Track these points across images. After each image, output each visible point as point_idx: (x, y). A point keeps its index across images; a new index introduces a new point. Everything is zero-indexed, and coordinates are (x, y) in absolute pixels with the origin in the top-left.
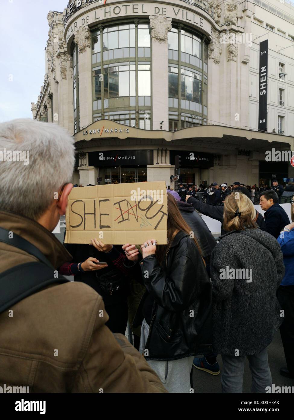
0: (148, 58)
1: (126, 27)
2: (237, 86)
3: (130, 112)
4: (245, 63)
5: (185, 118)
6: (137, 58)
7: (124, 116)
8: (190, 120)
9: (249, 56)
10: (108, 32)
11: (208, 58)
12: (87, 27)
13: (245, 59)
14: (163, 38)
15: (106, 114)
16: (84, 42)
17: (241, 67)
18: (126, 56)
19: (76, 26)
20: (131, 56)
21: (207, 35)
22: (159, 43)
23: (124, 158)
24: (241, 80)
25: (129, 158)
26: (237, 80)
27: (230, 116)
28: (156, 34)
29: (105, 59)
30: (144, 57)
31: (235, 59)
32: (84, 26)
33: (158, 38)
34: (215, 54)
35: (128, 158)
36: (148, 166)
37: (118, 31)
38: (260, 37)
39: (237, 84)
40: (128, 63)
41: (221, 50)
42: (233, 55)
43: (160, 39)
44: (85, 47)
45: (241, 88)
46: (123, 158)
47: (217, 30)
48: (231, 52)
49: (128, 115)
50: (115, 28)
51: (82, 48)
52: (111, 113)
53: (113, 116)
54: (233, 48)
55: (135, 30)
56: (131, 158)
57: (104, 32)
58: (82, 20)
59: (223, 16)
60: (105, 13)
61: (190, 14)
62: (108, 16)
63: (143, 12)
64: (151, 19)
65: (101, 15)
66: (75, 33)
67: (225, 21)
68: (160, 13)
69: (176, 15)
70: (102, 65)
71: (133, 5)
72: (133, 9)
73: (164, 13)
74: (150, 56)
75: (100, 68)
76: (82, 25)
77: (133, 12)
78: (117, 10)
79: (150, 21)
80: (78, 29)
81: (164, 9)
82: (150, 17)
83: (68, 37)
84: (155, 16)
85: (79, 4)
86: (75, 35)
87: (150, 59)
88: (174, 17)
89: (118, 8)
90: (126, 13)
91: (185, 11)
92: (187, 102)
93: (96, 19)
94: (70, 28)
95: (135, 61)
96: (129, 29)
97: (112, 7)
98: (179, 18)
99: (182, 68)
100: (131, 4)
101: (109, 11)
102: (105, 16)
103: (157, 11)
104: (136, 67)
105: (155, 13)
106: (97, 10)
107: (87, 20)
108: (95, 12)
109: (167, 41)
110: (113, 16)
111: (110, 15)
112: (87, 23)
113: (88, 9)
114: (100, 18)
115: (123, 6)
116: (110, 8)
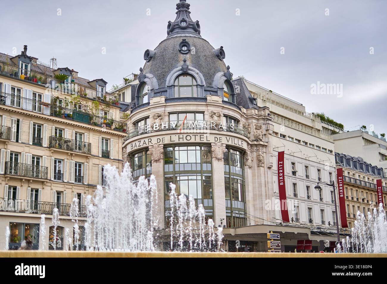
0: (210, 171)
1: (193, 148)
2: (265, 186)
4: (269, 168)
5: (235, 215)
6: (202, 171)
8: (238, 216)
9: (272, 163)
10: (179, 150)
11: (245, 166)
12: (163, 145)
13: (270, 166)
14: (221, 158)
16: (158, 155)
17: (267, 171)
18: (194, 169)
19: (150, 142)
20: (197, 170)
21: (244, 150)
22: (218, 162)
24: (268, 181)
26: (265, 181)
27: (263, 210)
28: (215, 155)
29: (177, 169)
30: (207, 171)
31: (263, 165)
33: (218, 158)
34: (249, 162)
37: (187, 150)
38: (278, 147)
39: (265, 184)
40: (195, 174)
41: (253, 158)
42: (262, 163)
43: (219, 159)
44: (159, 159)
45: (268, 188)
47: (249, 144)
48: (260, 161)
50: (185, 148)
51: (157, 160)
54: (261, 158)
55: (200, 150)
57: (175, 150)
58: (158, 139)
59: (252, 133)
60: (179, 138)
61: (236, 140)
62: (181, 141)
63: (207, 140)
64: (213, 145)
65: (175, 139)
66: (149, 147)
67: (254, 137)
68: (219, 141)
69: (228, 142)
70: (174, 174)
71: (200, 135)
72: (200, 138)
73: (221, 141)
74: (211, 170)
75: (172, 175)
76: (158, 143)
77: (200, 140)
78: (188, 138)
79: (212, 146)
80: (152, 145)
81: (220, 139)
82: (212, 144)
83: (138, 146)
84: (215, 143)
85: (156, 128)
86: (150, 148)
87: (211, 172)
88: (227, 143)
89: (189, 136)
90: (195, 140)
91: (233, 138)
92: (236, 202)
93: (171, 141)
94: (142, 141)
95: (201, 173)
96: (196, 150)
97: (185, 136)
98: (230, 143)
99: (232, 177)
100: (199, 135)
101: (182, 137)
102: (179, 140)
103: (216, 140)
104: (202, 178)
105: (215, 141)
106: (172, 136)
107: (162, 140)
108: (171, 136)
109: (223, 159)
110: (185, 141)
111: (183, 140)
112: (162, 142)
113: (165, 134)
114: (175, 141)
115: (193, 135)
116: (183, 135)
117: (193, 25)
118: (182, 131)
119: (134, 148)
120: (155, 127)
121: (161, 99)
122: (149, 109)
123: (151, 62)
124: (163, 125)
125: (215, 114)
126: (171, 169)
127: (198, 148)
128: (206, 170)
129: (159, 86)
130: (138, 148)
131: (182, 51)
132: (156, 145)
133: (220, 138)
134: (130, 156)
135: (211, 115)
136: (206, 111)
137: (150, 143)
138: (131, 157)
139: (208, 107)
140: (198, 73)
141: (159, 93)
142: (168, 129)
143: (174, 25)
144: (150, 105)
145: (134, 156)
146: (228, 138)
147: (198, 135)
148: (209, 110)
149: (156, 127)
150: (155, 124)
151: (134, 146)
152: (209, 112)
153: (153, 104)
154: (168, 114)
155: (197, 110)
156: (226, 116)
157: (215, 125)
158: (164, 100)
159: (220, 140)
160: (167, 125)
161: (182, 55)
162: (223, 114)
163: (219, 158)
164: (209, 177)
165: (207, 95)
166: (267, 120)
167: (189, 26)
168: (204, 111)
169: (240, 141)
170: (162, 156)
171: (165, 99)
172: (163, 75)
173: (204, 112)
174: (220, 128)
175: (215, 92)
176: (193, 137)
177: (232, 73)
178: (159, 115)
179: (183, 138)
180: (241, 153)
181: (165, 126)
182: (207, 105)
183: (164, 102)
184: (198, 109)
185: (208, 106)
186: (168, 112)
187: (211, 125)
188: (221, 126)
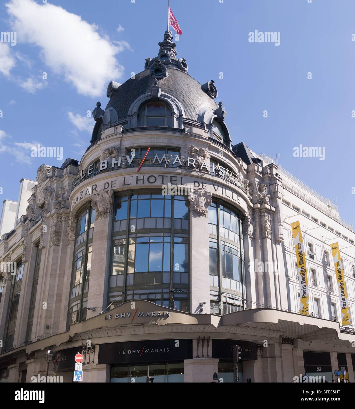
0: (185, 230)
4: (279, 241)
5: (226, 299)
6: (173, 230)
7: (154, 294)
12: (112, 192)
15: (129, 292)
16: (104, 207)
18: (160, 226)
19: (95, 189)
20: (165, 227)
21: (242, 211)
22: (200, 218)
23: (154, 351)
25: (161, 350)
26: (273, 258)
27: (270, 297)
28: (195, 207)
32: (106, 190)
34: (250, 230)
35: (159, 351)
36: (185, 361)
37: (151, 199)
40: (162, 235)
41: (256, 226)
42: (268, 233)
46: (152, 351)
49: (160, 295)
50: (147, 196)
52: (136, 292)
53: (139, 295)
54: (267, 226)
55: (171, 200)
56: (163, 350)
57: (132, 199)
58: (105, 183)
59: (255, 195)
60: (137, 180)
61: (229, 191)
62: (140, 185)
65: (132, 182)
66: (93, 197)
67: (258, 200)
68: (200, 187)
69: (216, 191)
70: (127, 234)
71: (171, 177)
74: (188, 229)
75: (124, 237)
76: (105, 189)
78: (152, 180)
80: (97, 192)
83: (79, 199)
84: (194, 190)
85: (103, 167)
86: (95, 199)
87: (188, 232)
88: (214, 192)
89: (153, 177)
90: (163, 184)
91: (224, 188)
93: (124, 185)
95: (171, 233)
96: (164, 199)
97: (146, 176)
98: (219, 193)
100: (169, 176)
101: (142, 178)
102: (137, 183)
103: (197, 185)
104: (172, 240)
105: (195, 187)
106: (127, 177)
107: (112, 184)
108: (124, 178)
110: (147, 185)
111: (143, 183)
112: (112, 187)
113: (116, 174)
114: (130, 184)
115: (159, 176)
116: (144, 176)
118: (143, 169)
119: (75, 204)
120: (101, 165)
121: (117, 131)
122: (99, 145)
124: (114, 161)
125: (196, 151)
126: (124, 228)
128: (180, 229)
129: (119, 119)
130: (79, 202)
131: (154, 76)
132: (102, 192)
133: (202, 183)
136: (183, 146)
137: (94, 191)
139: (187, 141)
140: (174, 100)
142: (120, 167)
144: (101, 140)
147: (167, 176)
148: (187, 146)
149: (104, 165)
151: (75, 201)
152: (188, 148)
154: (125, 150)
155: (170, 145)
158: (122, 130)
159: (202, 186)
160: (120, 162)
162: (210, 155)
163: (201, 212)
165: (186, 126)
166: (274, 180)
168: (180, 146)
169: (235, 194)
170: (110, 209)
172: (126, 104)
173: (180, 148)
174: (204, 169)
176: (159, 179)
178: (111, 150)
179: (143, 180)
180: (237, 216)
181: (117, 163)
183: (121, 133)
184: (171, 143)
185: (186, 139)
186: (126, 148)
187: (189, 163)
188: (204, 165)
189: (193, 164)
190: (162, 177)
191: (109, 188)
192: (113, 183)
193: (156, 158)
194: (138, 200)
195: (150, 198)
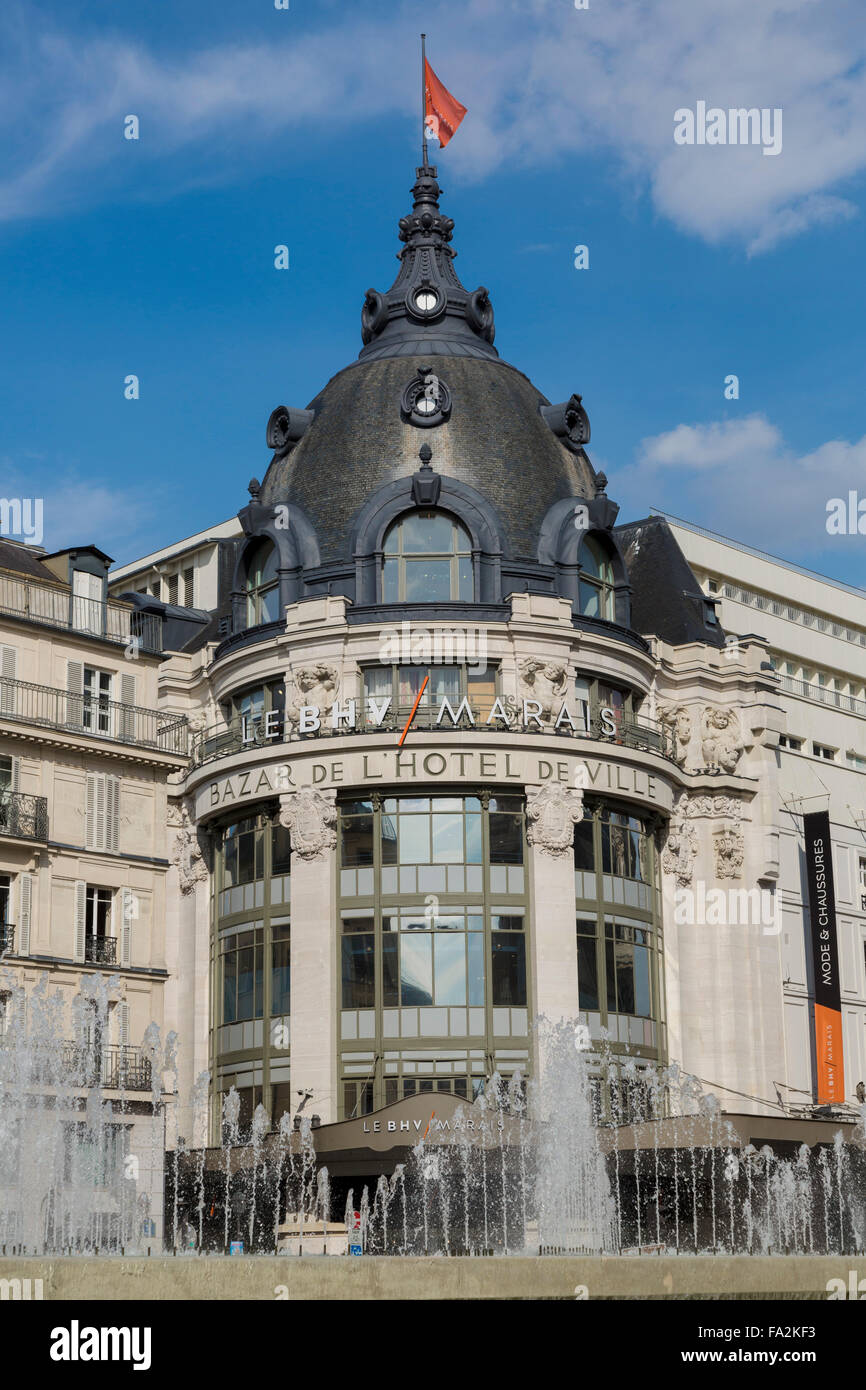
0: (518, 896)
1: (454, 804)
3: (468, 1054)
4: (766, 883)
6: (488, 897)
7: (449, 1063)
9: (777, 864)
11: (662, 871)
12: (334, 793)
13: (768, 874)
14: (563, 845)
15: (388, 1055)
16: (317, 832)
18: (456, 888)
19: (286, 778)
20: (470, 890)
21: (660, 812)
22: (552, 860)
28: (543, 834)
29: (388, 888)
30: (507, 895)
31: (738, 871)
32: (320, 786)
33: (550, 844)
34: (681, 858)
37: (431, 813)
38: (801, 797)
40: (461, 909)
41: (697, 841)
42: (735, 862)
43: (554, 849)
44: (321, 848)
47: (683, 787)
48: (726, 854)
49: (464, 1064)
50: (423, 804)
51: (313, 849)
52: (406, 1055)
53: (413, 1064)
54: (733, 843)
55: (480, 814)
57: (383, 811)
58: (314, 767)
59: (696, 742)
60: (399, 765)
61: (626, 771)
62: (407, 777)
63: (508, 775)
64: (533, 794)
65: (384, 768)
66: (282, 799)
67: (706, 758)
68: (554, 777)
69: (593, 779)
70: (377, 905)
71: (482, 755)
72: (483, 765)
73: (563, 776)
74: (523, 892)
75: (369, 913)
76: (315, 782)
77: (482, 774)
78: (435, 765)
79: (529, 799)
80: (293, 789)
81: (563, 768)
82: (528, 789)
83: (237, 792)
84: (540, 786)
85: (309, 724)
86: (285, 803)
87: (525, 899)
88: (589, 786)
89: (438, 758)
90: (462, 774)
91: (614, 766)
92: (623, 1018)
93: (367, 777)
94: (255, 773)
95: (483, 905)
96: (464, 813)
97: (422, 754)
98: (601, 786)
99: (608, 919)
100: (477, 752)
101: (410, 762)
102: (398, 774)
103: (546, 771)
104: (486, 923)
105: (541, 777)
106: (370, 754)
107: (334, 772)
108: (365, 758)
109: (571, 851)
110: (423, 777)
111: (414, 775)
112: (334, 780)
113: (342, 746)
114: (380, 776)
115: (452, 754)
116: (414, 755)
117: (465, 305)
118: (413, 738)
119: (221, 798)
120: (303, 720)
121: (331, 609)
122: (283, 646)
123: (293, 457)
124: (336, 714)
125: (541, 667)
126: (367, 889)
127: (474, 803)
128: (505, 892)
129: (321, 554)
130: (239, 799)
131: (414, 416)
132: (307, 790)
133: (559, 763)
134: (209, 831)
135: (527, 673)
136: (507, 656)
138: (210, 836)
139: (516, 642)
140: (478, 504)
141: (323, 581)
142: (353, 728)
143: (390, 307)
144: (287, 631)
145: (222, 830)
146: (593, 763)
147: (472, 754)
148: (518, 655)
149: (308, 719)
150: (304, 709)
151: (222, 793)
152: (519, 661)
153: (297, 627)
154: (356, 668)
156: (585, 676)
157: (540, 712)
158: (343, 612)
159: (560, 772)
160: (351, 715)
161: (416, 431)
162: (577, 669)
163: (556, 845)
164: (517, 921)
165: (513, 595)
166: (755, 691)
167: (448, 311)
168: (498, 656)
169: (642, 776)
170: (331, 836)
171: (347, 610)
172: (342, 511)
173: (500, 660)
174: (563, 724)
175: (544, 582)
176: (453, 763)
177: (615, 505)
178: (324, 671)
179: (413, 765)
180: (646, 822)
181: (344, 718)
182: (510, 635)
183: (342, 620)
185: (515, 637)
186: (358, 662)
187: (526, 715)
188: (563, 717)
189: (536, 716)
190: (459, 756)
191: (327, 783)
192: (337, 768)
193: (446, 708)
194: (398, 814)
195: (428, 810)
